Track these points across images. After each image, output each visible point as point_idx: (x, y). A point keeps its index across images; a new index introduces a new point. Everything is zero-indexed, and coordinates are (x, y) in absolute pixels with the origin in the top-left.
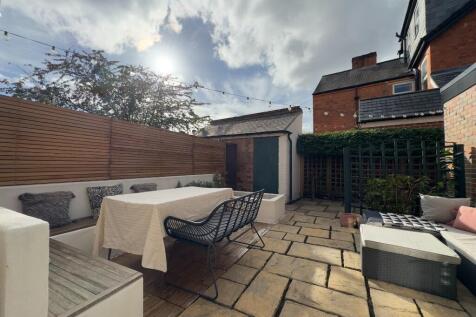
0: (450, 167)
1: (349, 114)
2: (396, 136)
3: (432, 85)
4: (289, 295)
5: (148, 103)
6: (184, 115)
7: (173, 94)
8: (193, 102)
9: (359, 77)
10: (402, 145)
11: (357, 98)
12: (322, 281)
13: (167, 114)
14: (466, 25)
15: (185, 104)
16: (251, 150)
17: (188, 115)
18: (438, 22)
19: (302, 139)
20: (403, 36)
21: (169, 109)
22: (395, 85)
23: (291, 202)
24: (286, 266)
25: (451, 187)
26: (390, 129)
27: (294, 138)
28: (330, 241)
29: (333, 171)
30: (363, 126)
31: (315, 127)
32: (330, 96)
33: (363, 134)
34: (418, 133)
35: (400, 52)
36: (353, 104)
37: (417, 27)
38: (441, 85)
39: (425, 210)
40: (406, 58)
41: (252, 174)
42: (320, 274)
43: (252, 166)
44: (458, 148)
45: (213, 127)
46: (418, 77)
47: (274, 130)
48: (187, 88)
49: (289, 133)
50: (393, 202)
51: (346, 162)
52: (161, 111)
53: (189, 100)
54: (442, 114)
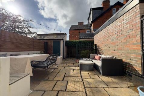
0: (95, 48)
1: (78, 36)
2: (87, 42)
3: (93, 32)
4: (65, 76)
5: (8, 24)
6: (25, 31)
7: (20, 22)
8: (30, 27)
9: (80, 27)
10: (87, 44)
11: (79, 32)
12: (72, 72)
13: (17, 30)
14: (98, 20)
15: (26, 27)
16: (52, 44)
17: (27, 31)
18: (94, 19)
19: (67, 42)
20: (88, 19)
21: (18, 28)
22: (87, 30)
23: (63, 59)
24: (64, 71)
25: (95, 53)
26: (86, 40)
27: (65, 41)
28: (73, 65)
29: (74, 50)
30: (81, 39)
31: (70, 39)
32: (73, 31)
33: (80, 41)
34: (90, 42)
35: (88, 23)
36: (78, 34)
37: (91, 18)
38: (94, 32)
39: (91, 57)
40: (89, 25)
41: (52, 51)
42: (72, 71)
43: (52, 49)
44: (96, 45)
45: (38, 36)
46: (91, 29)
47: (59, 39)
48: (27, 21)
49: (63, 40)
50: (85, 56)
51: (77, 48)
52: (15, 28)
53: (28, 26)
54: (94, 38)
